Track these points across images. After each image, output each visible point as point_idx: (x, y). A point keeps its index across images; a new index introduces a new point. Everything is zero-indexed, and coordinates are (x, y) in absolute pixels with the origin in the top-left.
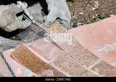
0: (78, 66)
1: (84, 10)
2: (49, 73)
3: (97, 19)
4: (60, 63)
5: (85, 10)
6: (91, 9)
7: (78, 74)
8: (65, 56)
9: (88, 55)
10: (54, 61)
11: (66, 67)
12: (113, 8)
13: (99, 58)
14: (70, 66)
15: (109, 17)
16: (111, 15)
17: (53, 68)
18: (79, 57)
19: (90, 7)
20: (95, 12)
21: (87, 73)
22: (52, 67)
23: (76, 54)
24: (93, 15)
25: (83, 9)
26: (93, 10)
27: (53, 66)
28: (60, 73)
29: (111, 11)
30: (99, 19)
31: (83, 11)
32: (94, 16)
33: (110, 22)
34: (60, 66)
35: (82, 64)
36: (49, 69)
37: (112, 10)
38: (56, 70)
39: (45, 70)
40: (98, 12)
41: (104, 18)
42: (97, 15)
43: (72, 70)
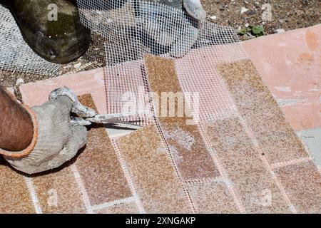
0: (252, 152)
1: (221, 10)
2: (186, 139)
3: (245, 36)
4: (220, 134)
5: (223, 10)
6: (238, 11)
7: (241, 170)
8: (238, 127)
9: (287, 140)
10: (211, 126)
11: (226, 146)
12: (288, 14)
13: (306, 155)
14: (237, 147)
15: (273, 33)
16: (277, 30)
17: (197, 136)
18: (266, 138)
19: (235, 5)
20: (246, 17)
21: (261, 174)
22: (198, 133)
23: (263, 130)
24: (239, 25)
25: (221, 7)
26: (242, 12)
27: (203, 132)
28: (206, 152)
29: (281, 21)
30: (250, 34)
31: (218, 12)
32: (240, 28)
33: (272, 44)
34: (215, 139)
35: (263, 154)
36: (191, 132)
37: (283, 18)
38: (203, 142)
39: (180, 129)
40: (252, 19)
41: (261, 34)
42: (247, 25)
43: (234, 156)
